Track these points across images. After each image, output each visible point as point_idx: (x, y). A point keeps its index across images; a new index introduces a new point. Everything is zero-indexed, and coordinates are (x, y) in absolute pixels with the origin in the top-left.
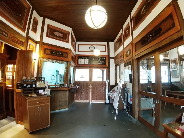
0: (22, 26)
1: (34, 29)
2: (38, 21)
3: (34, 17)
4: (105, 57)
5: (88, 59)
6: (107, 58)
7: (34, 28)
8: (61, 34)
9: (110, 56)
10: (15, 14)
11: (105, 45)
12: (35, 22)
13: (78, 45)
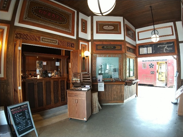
0: (70, 31)
1: (84, 30)
2: (86, 22)
3: (82, 19)
4: (173, 42)
5: (151, 48)
6: (175, 43)
7: (84, 28)
8: (111, 27)
9: (180, 40)
10: (59, 23)
11: (172, 27)
12: (84, 23)
13: (138, 33)
